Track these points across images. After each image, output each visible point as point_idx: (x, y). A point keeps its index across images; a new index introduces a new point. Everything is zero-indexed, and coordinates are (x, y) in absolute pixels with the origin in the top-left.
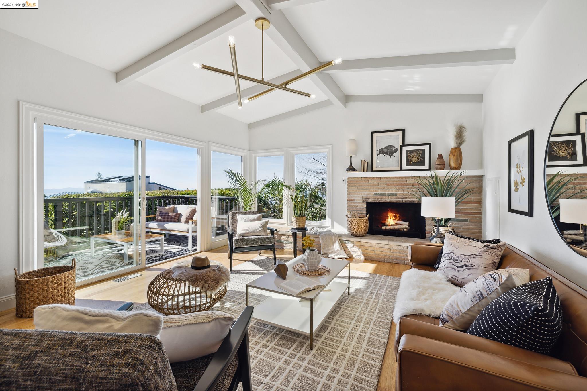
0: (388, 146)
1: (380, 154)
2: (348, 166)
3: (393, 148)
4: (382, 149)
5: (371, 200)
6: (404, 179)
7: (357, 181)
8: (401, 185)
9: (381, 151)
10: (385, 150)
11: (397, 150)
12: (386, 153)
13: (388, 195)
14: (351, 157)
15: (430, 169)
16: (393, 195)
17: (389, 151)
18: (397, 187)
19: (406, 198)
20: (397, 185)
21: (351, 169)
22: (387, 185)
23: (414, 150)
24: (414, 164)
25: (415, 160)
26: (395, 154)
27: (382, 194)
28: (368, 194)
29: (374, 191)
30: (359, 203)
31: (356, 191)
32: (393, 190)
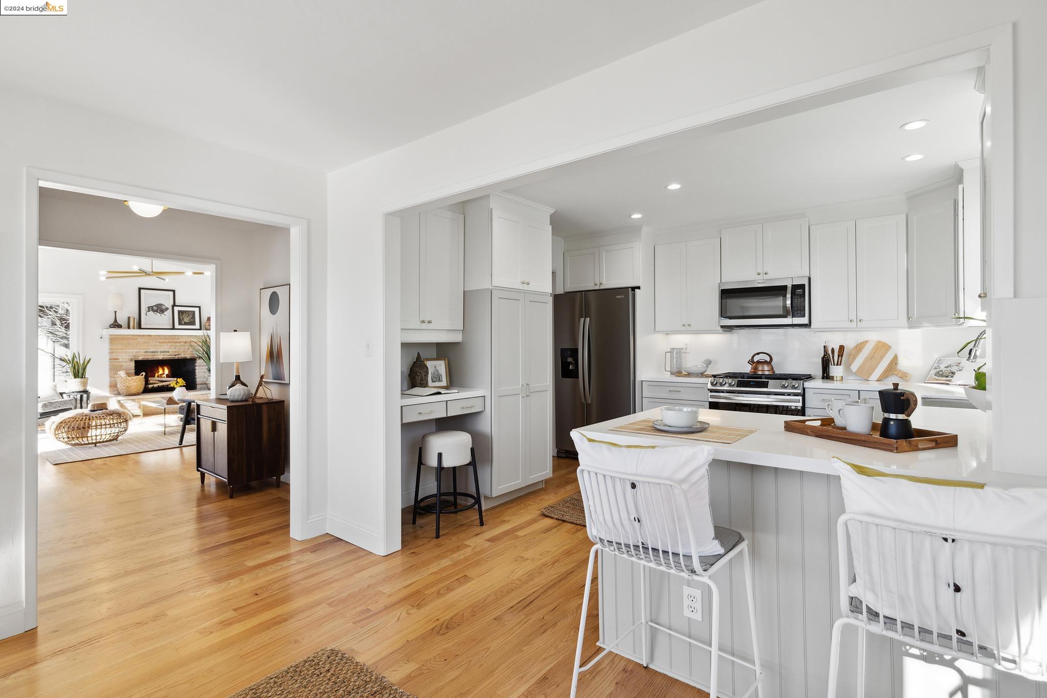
0: (158, 304)
1: (149, 311)
2: (112, 321)
3: (164, 307)
4: (152, 307)
5: (140, 358)
6: (177, 337)
7: (123, 339)
8: (174, 342)
9: (150, 309)
10: (155, 308)
11: (167, 309)
12: (156, 311)
13: (161, 352)
14: (116, 312)
15: (200, 329)
16: (166, 352)
17: (159, 309)
18: (170, 344)
19: (179, 355)
20: (169, 342)
21: (116, 325)
22: (159, 342)
23: (185, 312)
24: (186, 324)
25: (186, 320)
26: (165, 313)
27: (153, 352)
28: (137, 352)
29: (144, 349)
30: (125, 362)
31: (122, 349)
32: (165, 348)
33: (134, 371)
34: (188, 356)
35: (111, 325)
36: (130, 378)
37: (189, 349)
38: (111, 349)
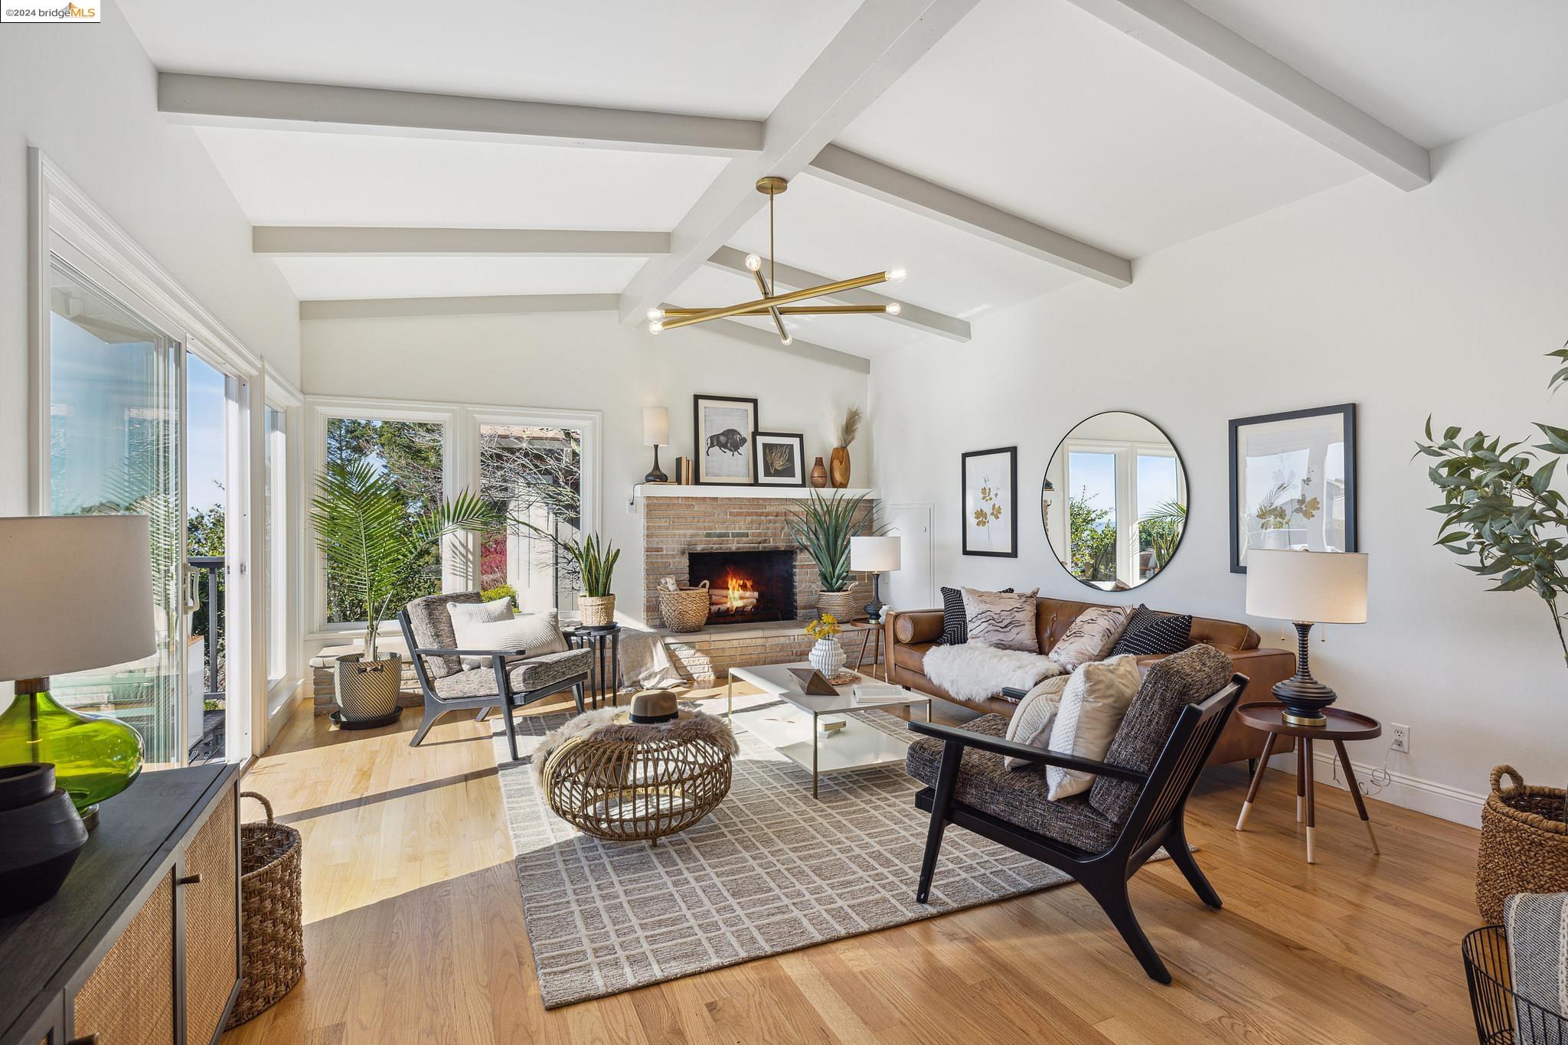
0: (729, 431)
1: (712, 445)
3: (737, 438)
4: (717, 436)
9: (715, 441)
11: (744, 441)
12: (725, 447)
15: (803, 484)
17: (729, 441)
26: (741, 450)
27: (720, 535)
28: (692, 536)
29: (705, 529)
30: (673, 556)
31: (668, 529)
32: (741, 526)
33: (687, 576)
34: (782, 545)
35: (649, 475)
36: (683, 594)
37: (783, 528)
38: (648, 528)
